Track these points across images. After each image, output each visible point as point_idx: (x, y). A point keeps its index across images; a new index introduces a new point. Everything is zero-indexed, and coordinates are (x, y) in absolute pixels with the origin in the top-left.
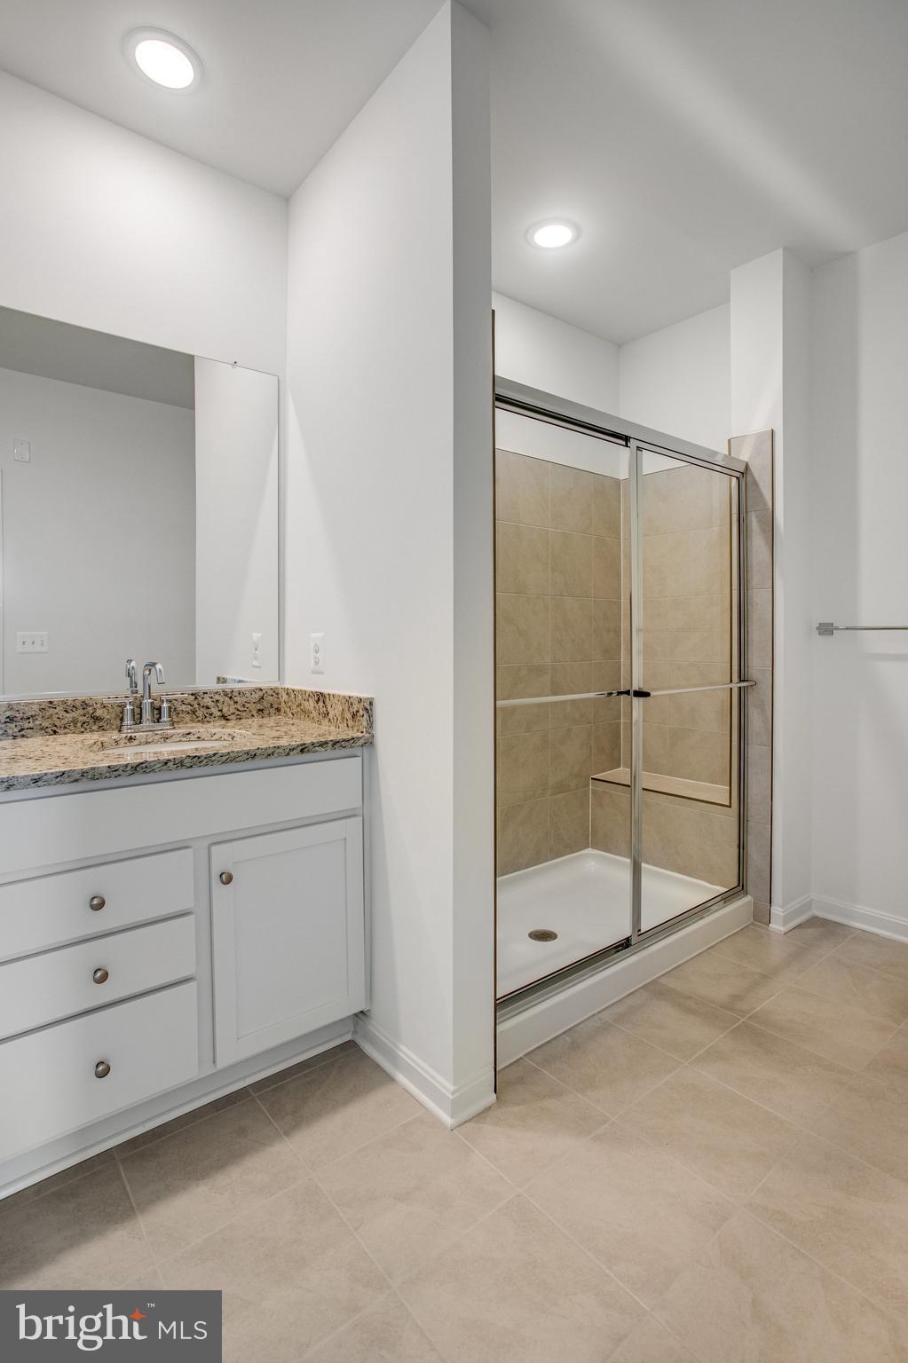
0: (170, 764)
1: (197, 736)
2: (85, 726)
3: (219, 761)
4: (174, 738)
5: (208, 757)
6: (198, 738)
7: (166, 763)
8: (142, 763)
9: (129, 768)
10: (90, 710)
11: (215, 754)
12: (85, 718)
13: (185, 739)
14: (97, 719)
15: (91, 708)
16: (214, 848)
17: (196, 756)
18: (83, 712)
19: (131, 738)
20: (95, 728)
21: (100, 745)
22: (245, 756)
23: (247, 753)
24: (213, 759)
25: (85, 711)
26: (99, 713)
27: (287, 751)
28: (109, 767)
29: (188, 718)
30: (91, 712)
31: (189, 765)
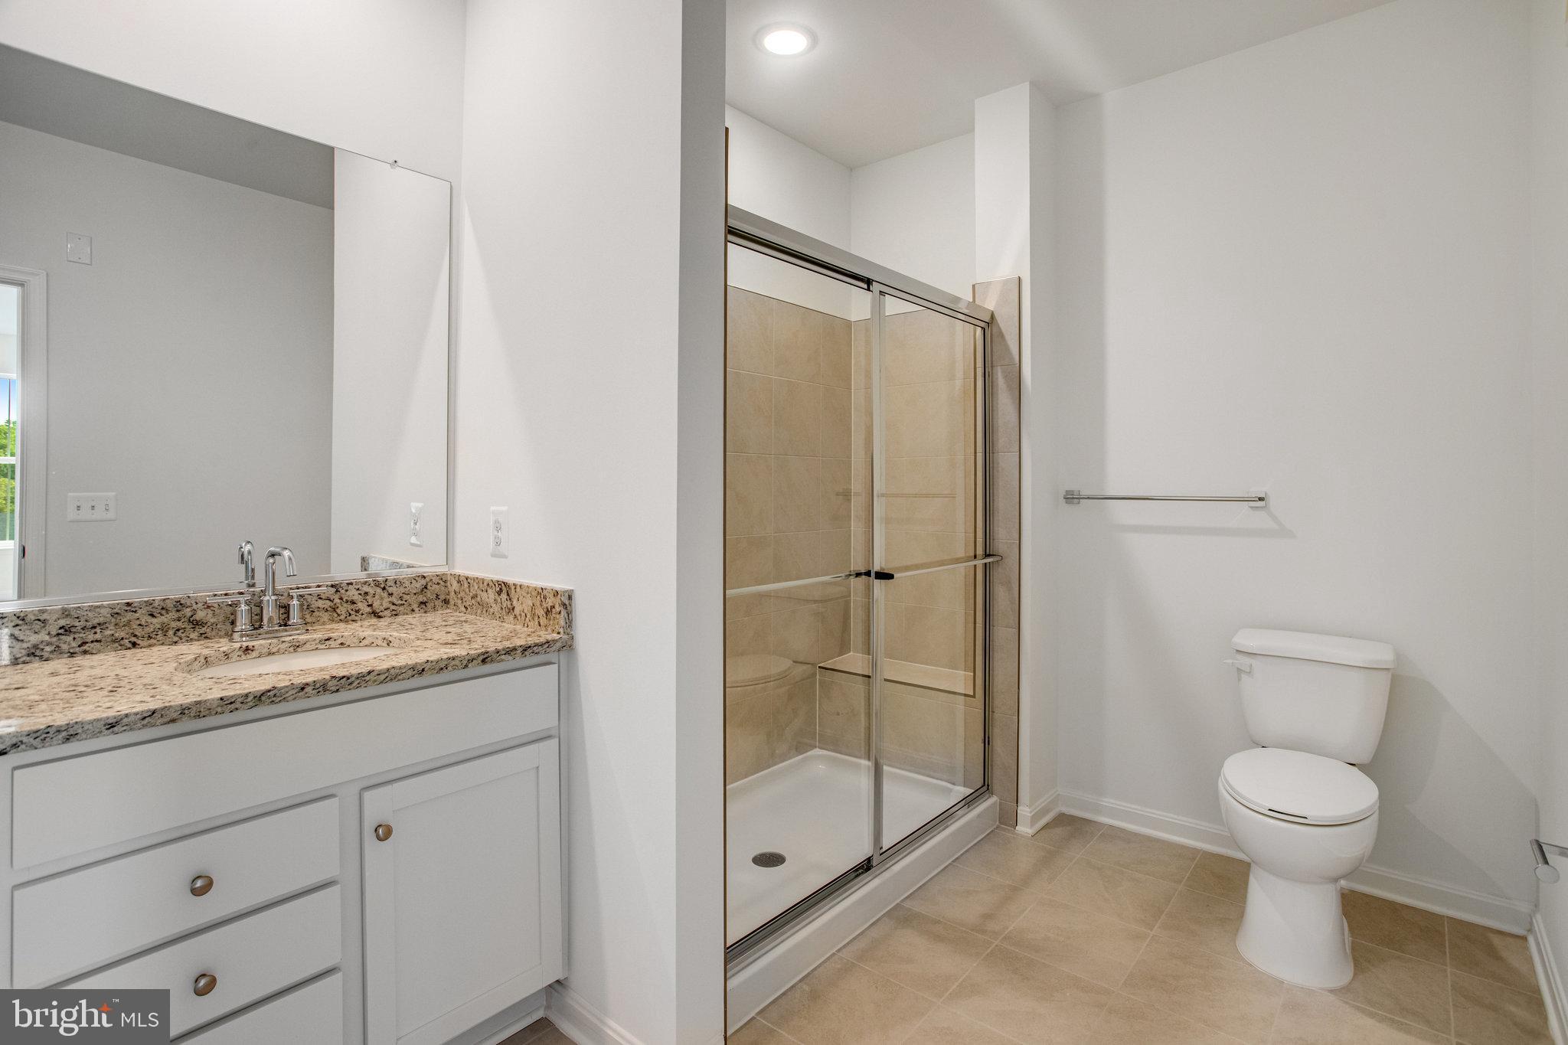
0: (309, 689)
1: (339, 642)
2: (179, 633)
3: (375, 681)
4: (308, 646)
5: (361, 677)
6: (342, 644)
7: (303, 689)
8: (269, 691)
9: (250, 699)
10: (188, 612)
11: (369, 673)
12: (179, 624)
13: (323, 646)
14: (196, 624)
15: (188, 610)
16: (367, 795)
17: (344, 677)
18: (177, 615)
19: (247, 649)
20: (193, 635)
21: (203, 661)
22: (410, 673)
23: (413, 668)
24: (367, 678)
25: (179, 614)
26: (200, 615)
27: (465, 662)
28: (222, 699)
29: (325, 616)
30: (189, 614)
31: (334, 689)
